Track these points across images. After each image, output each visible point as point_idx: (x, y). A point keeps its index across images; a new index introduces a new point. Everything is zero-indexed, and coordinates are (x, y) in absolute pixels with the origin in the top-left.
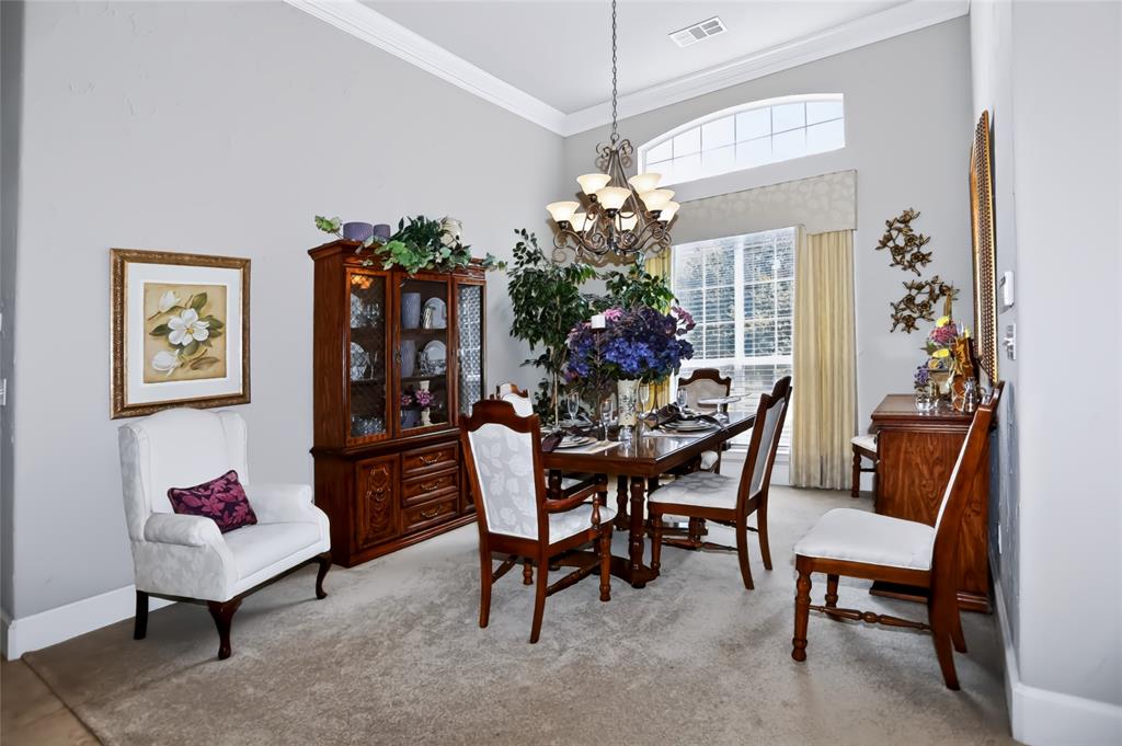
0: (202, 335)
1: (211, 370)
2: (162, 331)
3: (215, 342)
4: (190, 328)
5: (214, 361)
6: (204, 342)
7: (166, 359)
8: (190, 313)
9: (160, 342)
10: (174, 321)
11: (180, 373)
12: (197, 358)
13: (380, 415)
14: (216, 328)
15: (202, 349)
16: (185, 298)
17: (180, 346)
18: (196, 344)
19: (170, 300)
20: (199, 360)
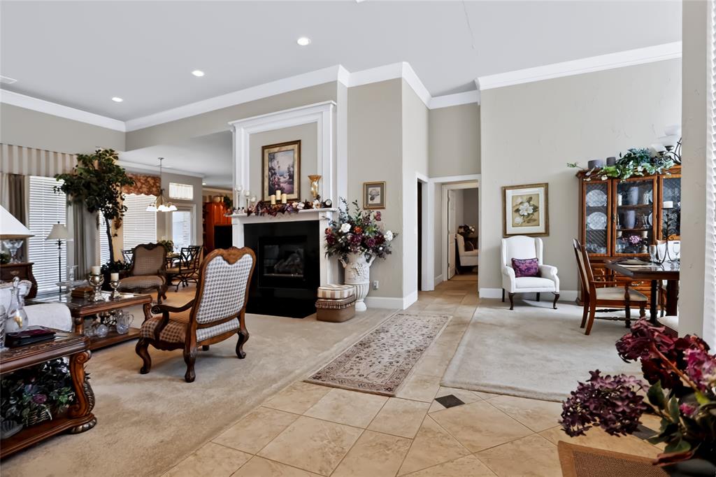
0: (531, 212)
1: (535, 223)
2: (518, 211)
3: (535, 214)
4: (526, 209)
5: (535, 220)
6: (532, 214)
7: (519, 220)
8: (526, 204)
9: (517, 214)
10: (521, 207)
11: (524, 224)
12: (529, 219)
13: (606, 246)
14: (536, 209)
15: (531, 216)
16: (525, 199)
17: (523, 215)
18: (529, 214)
19: (519, 200)
20: (530, 220)
